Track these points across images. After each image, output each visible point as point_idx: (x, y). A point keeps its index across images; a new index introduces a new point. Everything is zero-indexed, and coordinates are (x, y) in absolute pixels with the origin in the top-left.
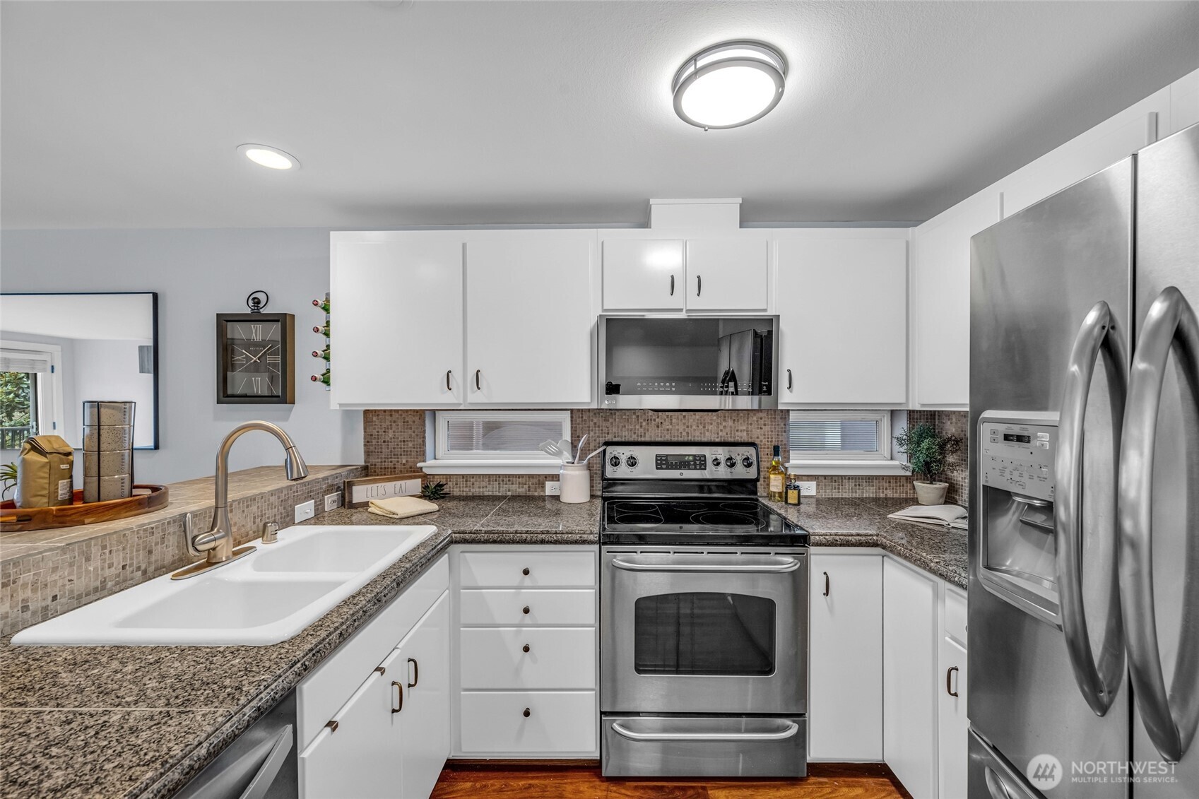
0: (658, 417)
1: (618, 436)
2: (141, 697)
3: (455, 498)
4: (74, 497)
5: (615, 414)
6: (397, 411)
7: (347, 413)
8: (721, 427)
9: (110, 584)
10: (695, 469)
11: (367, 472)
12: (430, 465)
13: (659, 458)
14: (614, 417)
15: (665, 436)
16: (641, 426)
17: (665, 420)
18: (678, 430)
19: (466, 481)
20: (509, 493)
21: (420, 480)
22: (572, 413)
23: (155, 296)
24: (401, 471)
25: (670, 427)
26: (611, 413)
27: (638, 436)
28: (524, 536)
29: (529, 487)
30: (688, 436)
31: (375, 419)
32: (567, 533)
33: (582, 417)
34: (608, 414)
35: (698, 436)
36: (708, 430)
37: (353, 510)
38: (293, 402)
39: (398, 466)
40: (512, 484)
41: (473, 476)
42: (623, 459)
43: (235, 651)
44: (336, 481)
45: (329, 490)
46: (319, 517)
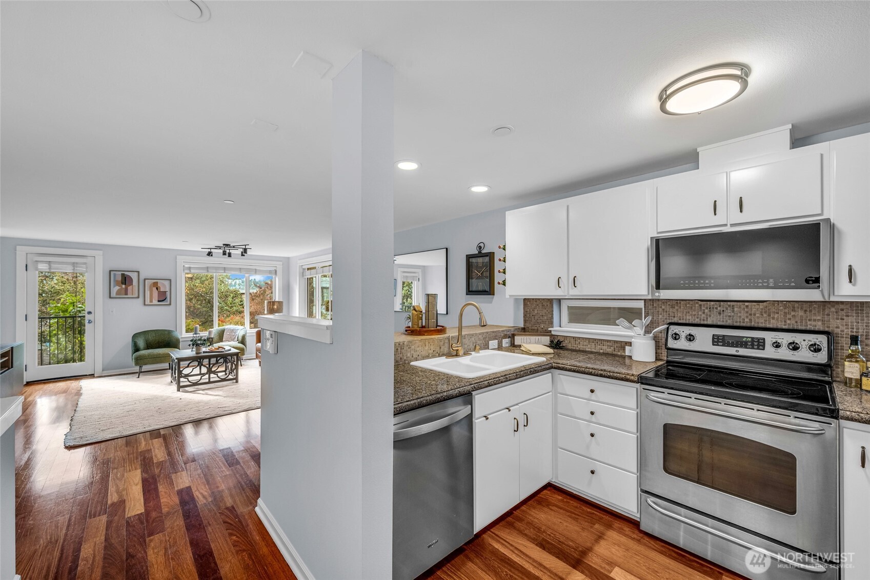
0: (720, 306)
1: (683, 319)
2: (434, 380)
3: (567, 349)
4: (423, 327)
5: (680, 303)
6: (539, 299)
7: (516, 300)
8: (788, 316)
9: (430, 356)
10: (753, 348)
11: (524, 331)
12: (556, 330)
13: (715, 337)
14: (679, 305)
15: (727, 321)
16: (704, 313)
17: (727, 309)
18: (740, 317)
19: (575, 341)
20: (601, 351)
21: (549, 337)
22: (645, 302)
23: (447, 249)
24: (541, 332)
25: (733, 314)
26: (677, 303)
27: (700, 320)
28: (591, 370)
29: (614, 349)
30: (752, 322)
31: (528, 303)
32: (617, 373)
33: (653, 305)
34: (674, 303)
35: (762, 323)
36: (773, 318)
37: (514, 348)
38: (494, 295)
39: (539, 329)
40: (603, 345)
41: (579, 338)
42: (683, 335)
43: (457, 377)
44: (508, 333)
45: (505, 337)
46: (500, 348)
